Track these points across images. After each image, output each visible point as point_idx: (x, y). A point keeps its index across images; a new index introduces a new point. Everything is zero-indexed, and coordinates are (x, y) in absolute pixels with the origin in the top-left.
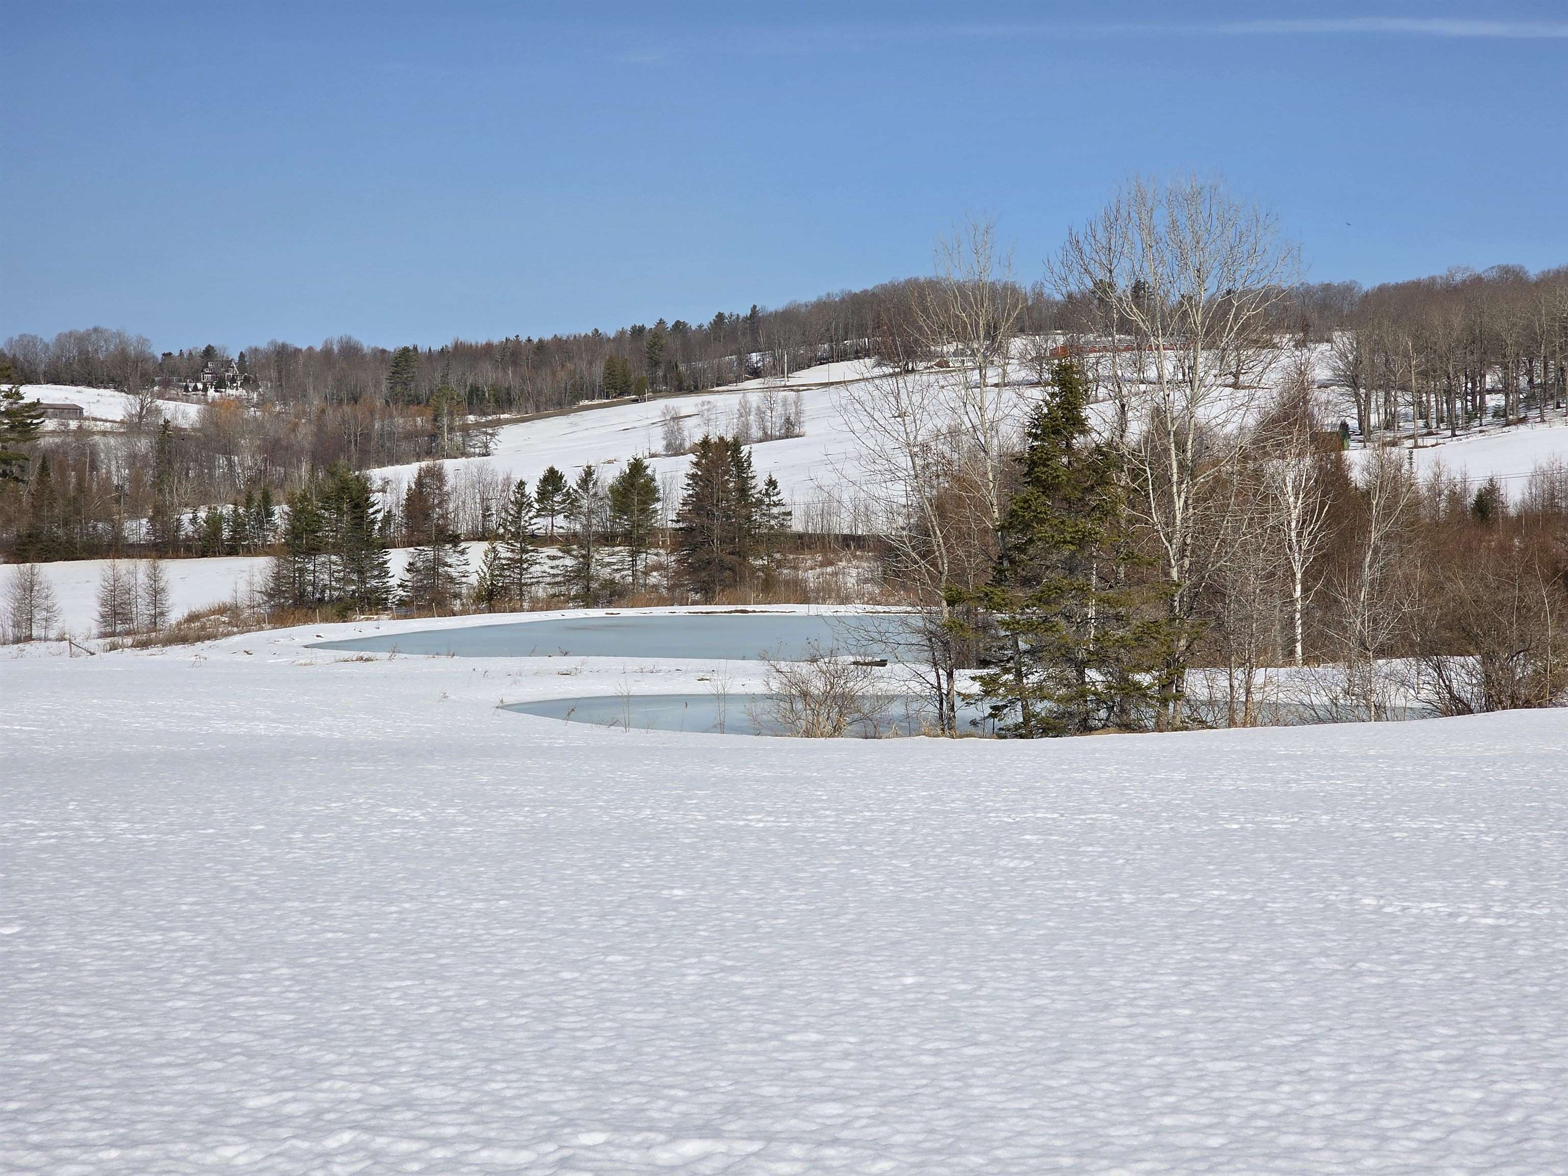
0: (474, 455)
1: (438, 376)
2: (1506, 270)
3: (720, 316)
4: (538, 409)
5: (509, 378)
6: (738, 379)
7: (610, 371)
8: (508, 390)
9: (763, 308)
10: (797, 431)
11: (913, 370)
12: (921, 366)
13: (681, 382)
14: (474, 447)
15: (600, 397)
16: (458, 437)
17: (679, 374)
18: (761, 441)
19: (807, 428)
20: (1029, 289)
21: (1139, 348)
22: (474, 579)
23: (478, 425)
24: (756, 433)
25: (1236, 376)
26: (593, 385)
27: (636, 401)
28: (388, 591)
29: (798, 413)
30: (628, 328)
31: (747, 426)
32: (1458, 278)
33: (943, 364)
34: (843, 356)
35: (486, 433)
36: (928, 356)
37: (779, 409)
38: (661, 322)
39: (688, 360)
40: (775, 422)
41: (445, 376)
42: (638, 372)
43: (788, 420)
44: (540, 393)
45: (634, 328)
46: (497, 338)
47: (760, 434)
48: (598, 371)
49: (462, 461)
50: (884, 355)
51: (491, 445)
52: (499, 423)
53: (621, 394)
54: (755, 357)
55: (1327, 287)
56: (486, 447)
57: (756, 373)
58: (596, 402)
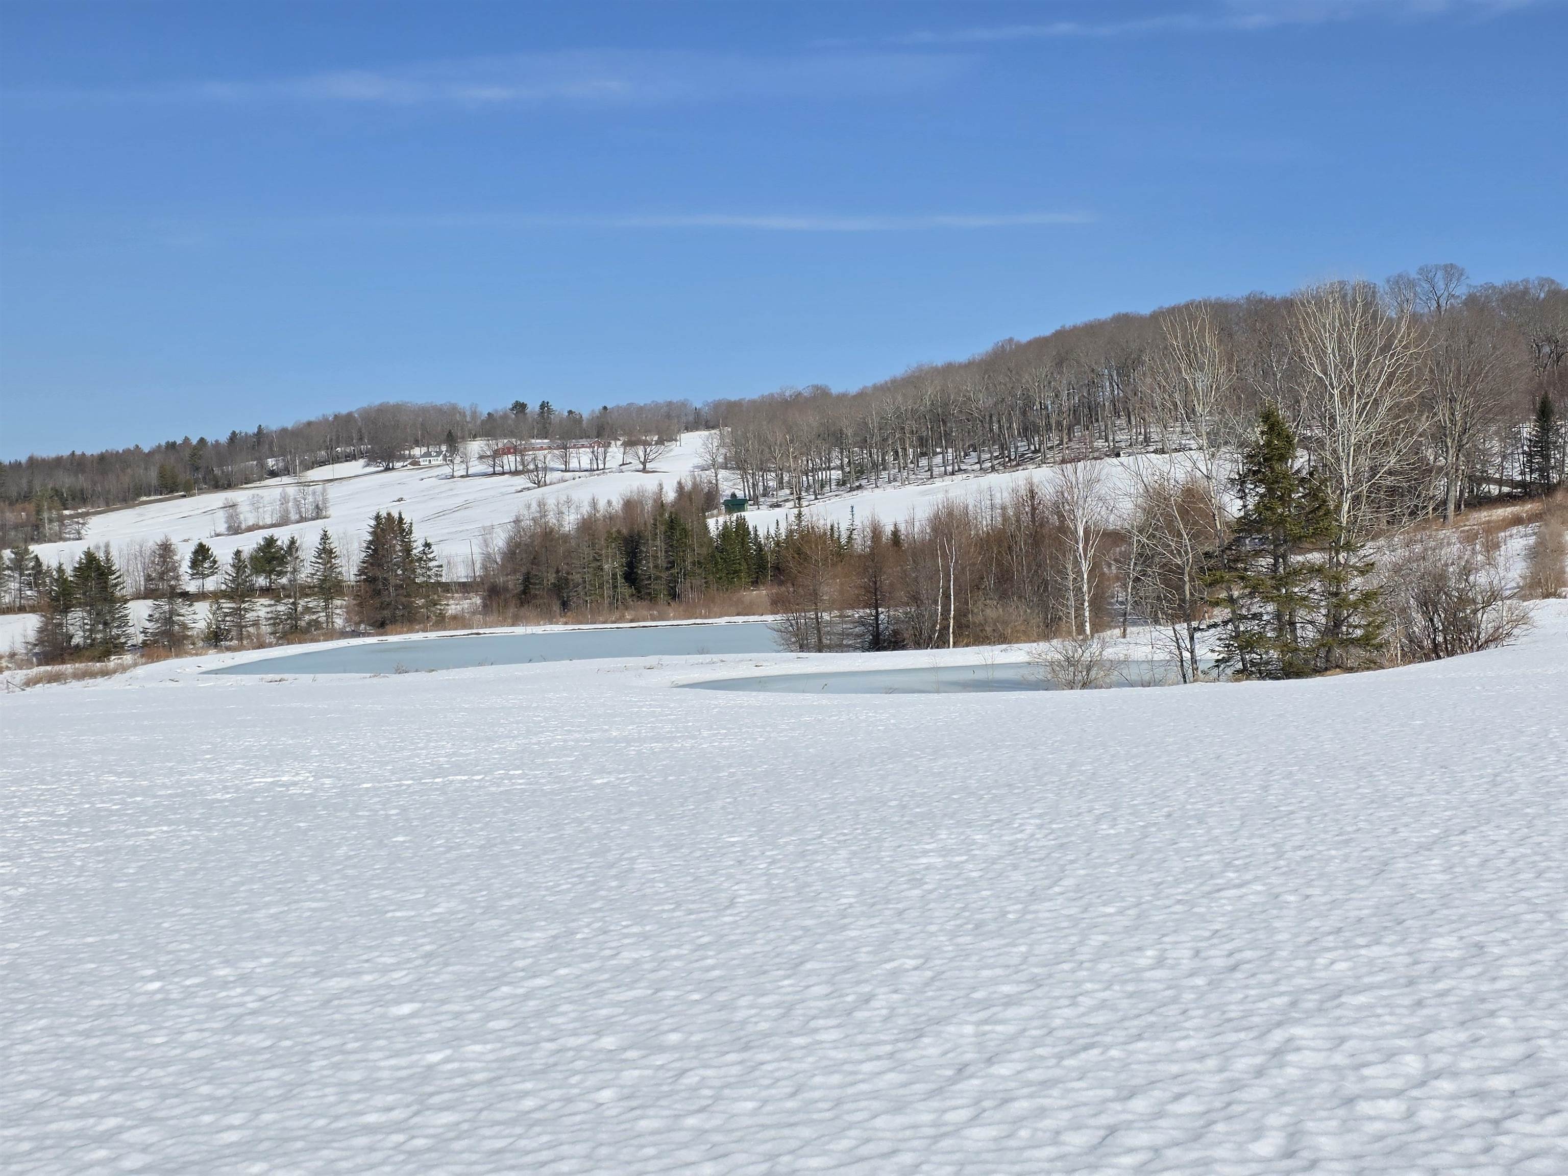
0: (69, 539)
1: (24, 481)
2: (817, 387)
3: (234, 433)
4: (107, 504)
5: (82, 482)
6: (261, 479)
7: (162, 475)
8: (82, 491)
9: (267, 427)
10: (324, 513)
11: (393, 469)
12: (398, 465)
13: (217, 482)
14: (69, 533)
15: (155, 494)
16: (56, 526)
17: (215, 476)
18: (298, 522)
19: (331, 512)
20: (468, 408)
21: (565, 448)
22: (202, 625)
23: (71, 517)
24: (294, 516)
25: (644, 464)
26: (150, 486)
27: (184, 496)
28: (128, 637)
29: (325, 501)
30: (163, 443)
31: (287, 511)
32: (787, 394)
33: (415, 463)
34: (336, 459)
35: (78, 523)
36: (403, 458)
37: (310, 499)
38: (187, 439)
39: (220, 465)
40: (308, 508)
41: (30, 482)
42: (184, 476)
43: (317, 507)
44: (109, 492)
45: (168, 443)
46: (65, 453)
47: (297, 516)
48: (153, 476)
49: (60, 544)
50: (372, 457)
51: (83, 532)
52: (87, 514)
53: (172, 492)
54: (271, 462)
55: (670, 404)
56: (79, 533)
57: (273, 474)
58: (152, 498)
